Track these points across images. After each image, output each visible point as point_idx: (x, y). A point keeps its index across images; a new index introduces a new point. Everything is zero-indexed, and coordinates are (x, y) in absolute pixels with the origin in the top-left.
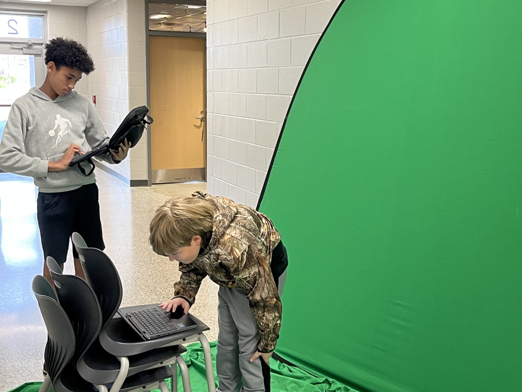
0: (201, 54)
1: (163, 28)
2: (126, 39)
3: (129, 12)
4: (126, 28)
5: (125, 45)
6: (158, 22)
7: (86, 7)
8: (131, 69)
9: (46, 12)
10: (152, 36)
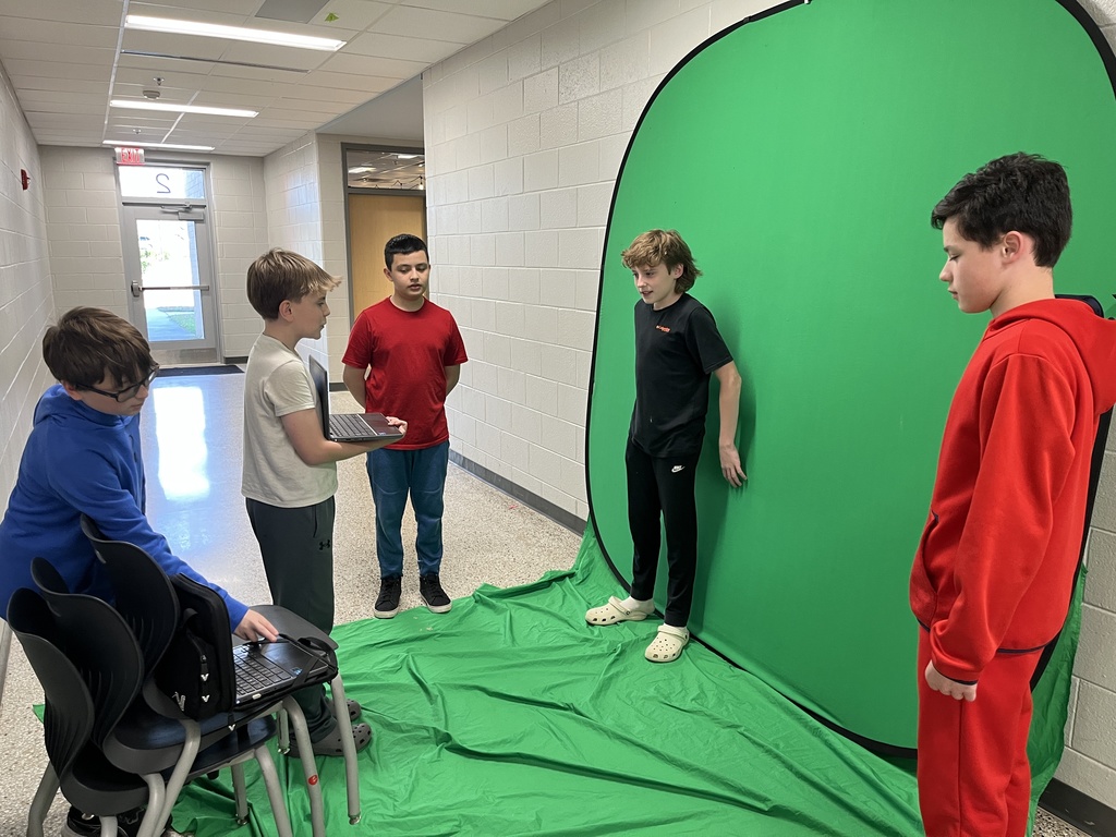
0: (419, 216)
1: (365, 184)
2: (318, 199)
3: (320, 162)
4: (317, 184)
5: (318, 205)
6: (358, 177)
7: (262, 158)
8: (325, 238)
9: (208, 164)
10: (352, 194)
